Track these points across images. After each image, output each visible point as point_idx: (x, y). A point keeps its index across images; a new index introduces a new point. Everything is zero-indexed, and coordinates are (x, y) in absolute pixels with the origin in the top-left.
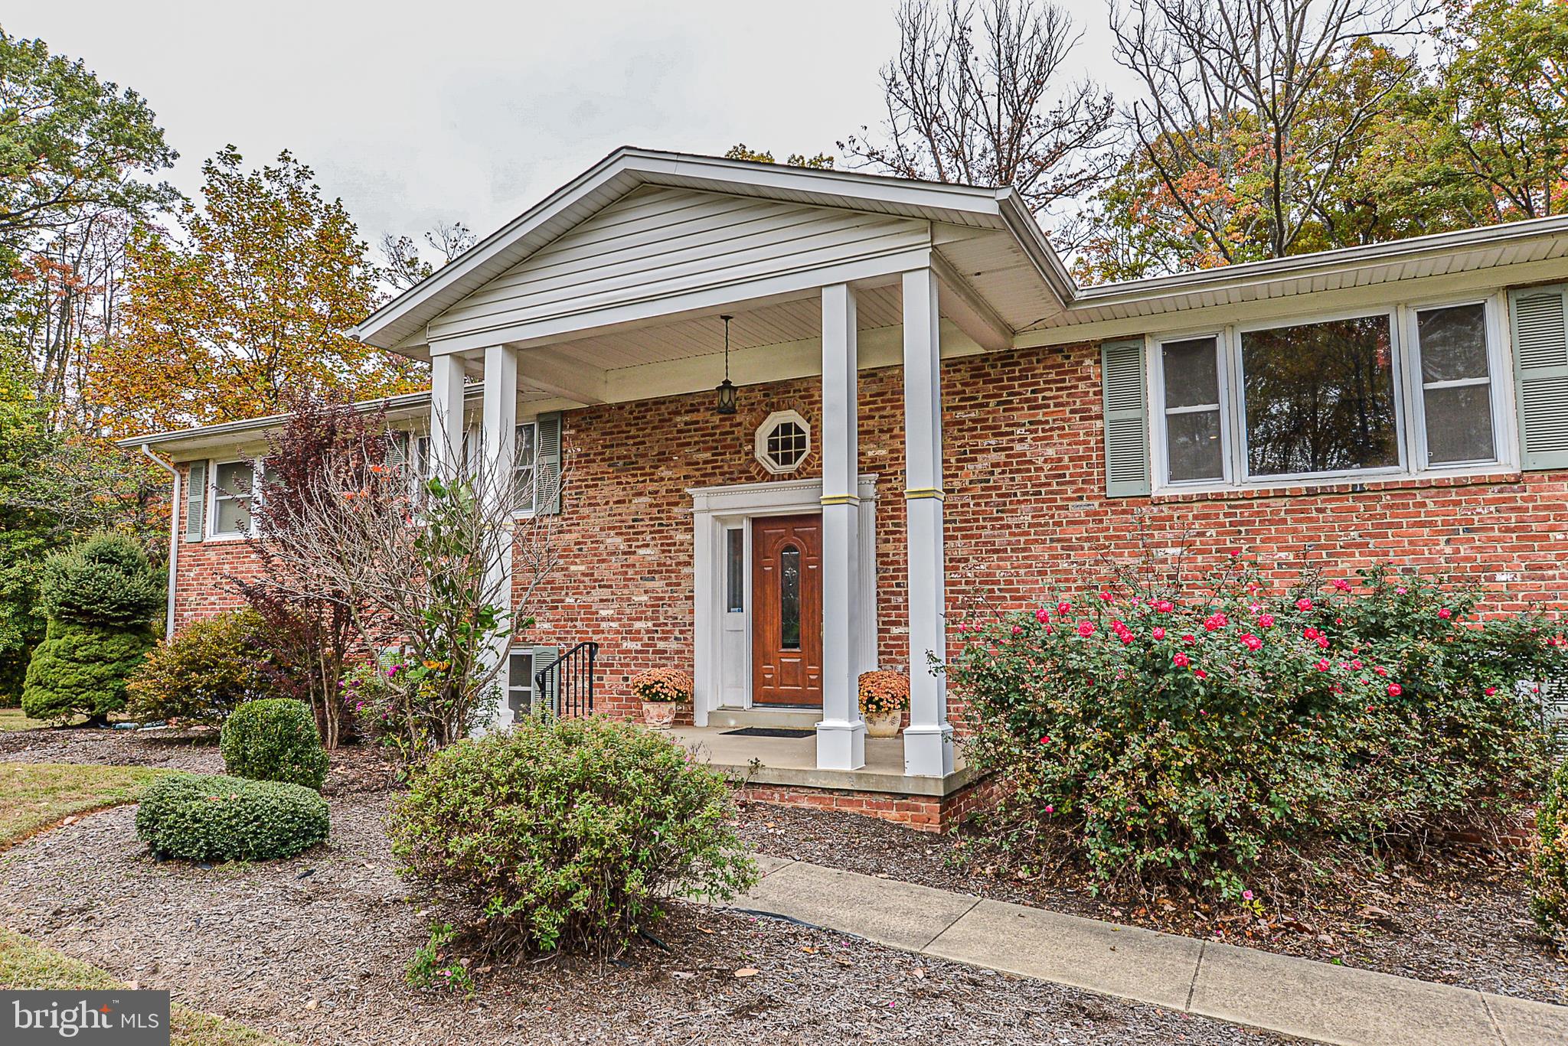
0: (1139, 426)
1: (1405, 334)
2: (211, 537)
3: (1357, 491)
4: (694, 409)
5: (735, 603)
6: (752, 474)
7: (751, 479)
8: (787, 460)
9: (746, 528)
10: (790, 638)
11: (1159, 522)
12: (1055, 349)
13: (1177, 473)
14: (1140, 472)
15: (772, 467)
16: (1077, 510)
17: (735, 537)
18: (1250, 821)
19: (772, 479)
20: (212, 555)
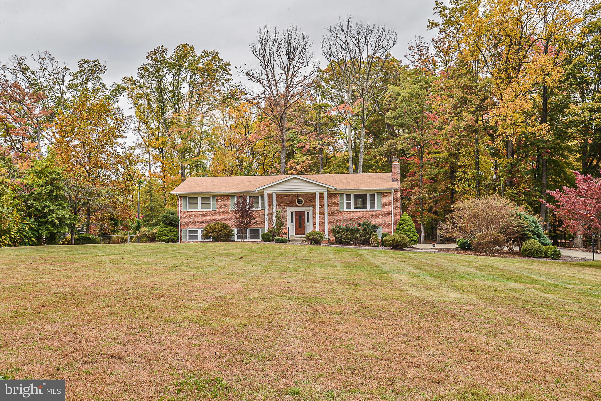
0: (343, 203)
1: (368, 196)
2: (188, 210)
3: (364, 211)
4: (287, 196)
5: (292, 222)
6: (296, 206)
7: (295, 206)
8: (300, 204)
9: (294, 212)
10: (300, 226)
11: (345, 214)
12: (334, 194)
13: (347, 208)
14: (343, 209)
15: (298, 205)
16: (336, 212)
17: (292, 214)
18: (353, 238)
19: (298, 206)
20: (189, 213)
